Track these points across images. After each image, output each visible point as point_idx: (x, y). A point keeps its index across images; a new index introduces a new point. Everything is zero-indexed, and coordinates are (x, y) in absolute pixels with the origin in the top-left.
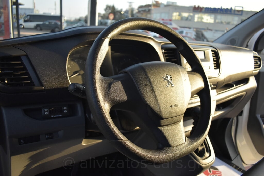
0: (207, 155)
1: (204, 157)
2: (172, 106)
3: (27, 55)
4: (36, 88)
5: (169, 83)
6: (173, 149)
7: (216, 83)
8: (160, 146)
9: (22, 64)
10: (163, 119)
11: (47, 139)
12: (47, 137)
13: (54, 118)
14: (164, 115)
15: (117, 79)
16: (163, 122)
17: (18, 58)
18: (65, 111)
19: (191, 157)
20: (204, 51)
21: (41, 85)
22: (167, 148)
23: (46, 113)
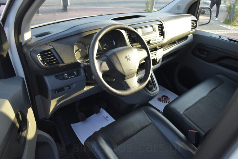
0: (154, 89)
1: (152, 91)
2: (130, 70)
3: (53, 48)
4: (61, 65)
5: (128, 59)
6: (131, 89)
7: (161, 45)
8: (126, 88)
9: (52, 53)
10: (126, 76)
11: (68, 89)
12: (68, 88)
13: (70, 78)
14: (126, 74)
15: (103, 61)
16: (126, 78)
17: (49, 50)
18: (75, 74)
19: (144, 90)
20: (153, 27)
21: (63, 62)
22: (128, 89)
23: (66, 76)
